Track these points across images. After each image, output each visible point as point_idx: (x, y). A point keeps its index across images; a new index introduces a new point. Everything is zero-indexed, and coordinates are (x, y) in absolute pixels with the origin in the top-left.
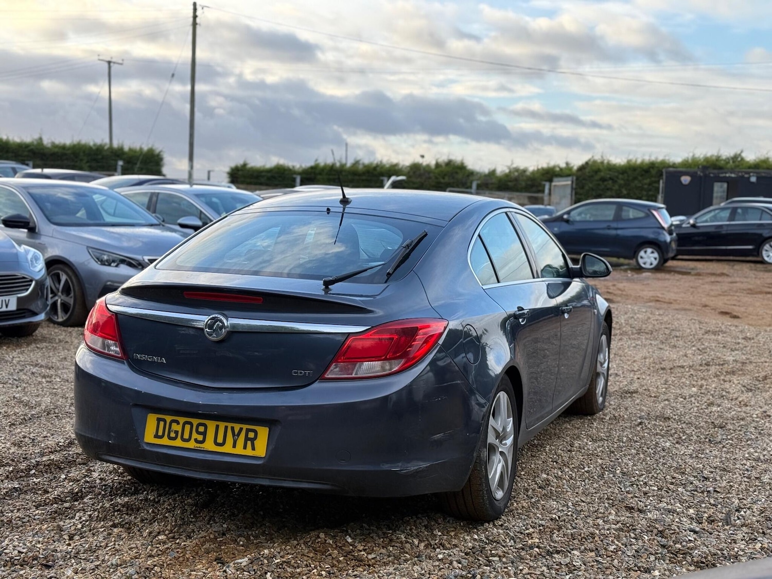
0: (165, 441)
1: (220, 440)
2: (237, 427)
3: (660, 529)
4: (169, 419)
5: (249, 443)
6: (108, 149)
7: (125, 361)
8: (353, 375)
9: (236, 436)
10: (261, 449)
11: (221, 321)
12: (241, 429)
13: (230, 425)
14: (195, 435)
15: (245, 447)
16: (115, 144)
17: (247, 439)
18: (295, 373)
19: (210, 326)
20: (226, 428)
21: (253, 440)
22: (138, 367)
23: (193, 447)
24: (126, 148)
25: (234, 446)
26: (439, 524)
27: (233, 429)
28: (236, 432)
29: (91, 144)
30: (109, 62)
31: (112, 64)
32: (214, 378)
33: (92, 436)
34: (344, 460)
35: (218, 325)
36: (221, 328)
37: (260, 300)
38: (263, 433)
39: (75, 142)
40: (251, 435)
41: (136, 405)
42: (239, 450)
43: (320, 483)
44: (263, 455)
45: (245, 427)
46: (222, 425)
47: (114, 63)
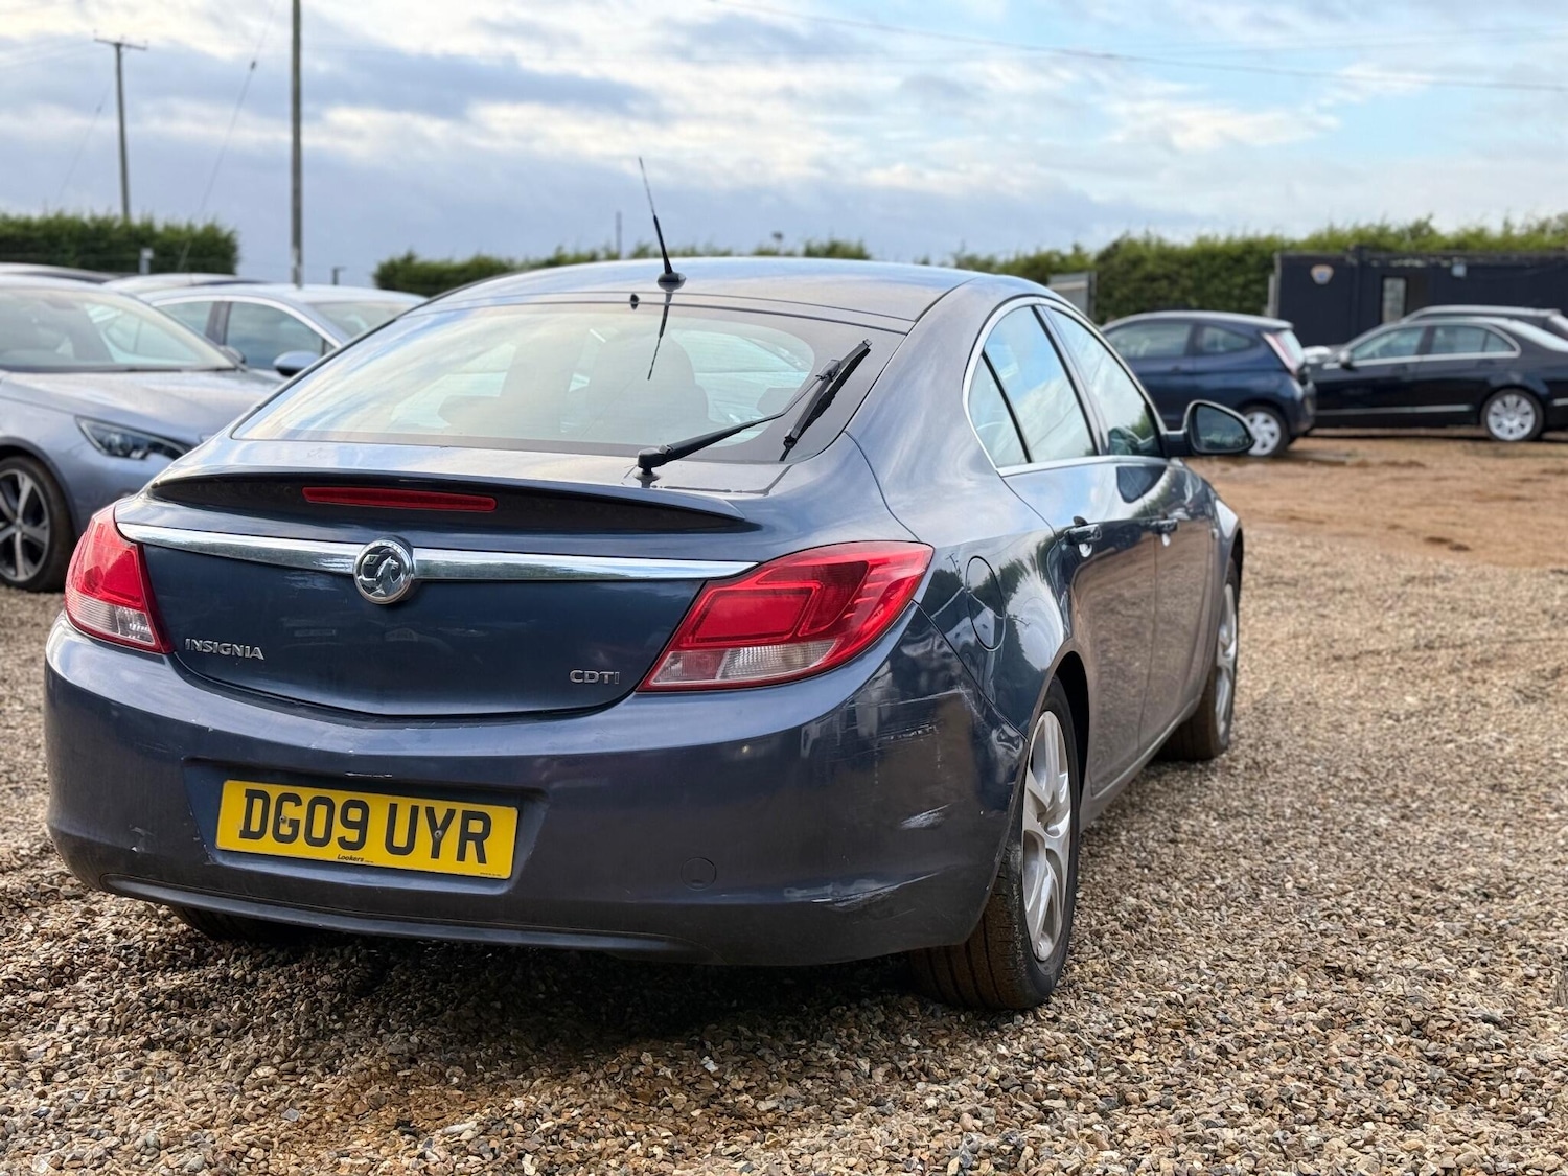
0: (267, 845)
1: (400, 840)
2: (441, 808)
3: (1417, 1019)
4: (275, 791)
5: (471, 846)
6: (120, 228)
7: (165, 658)
8: (718, 680)
9: (438, 829)
10: (500, 858)
11: (395, 556)
12: (451, 814)
13: (423, 804)
14: (339, 830)
15: (461, 856)
16: (136, 219)
17: (465, 835)
18: (577, 676)
19: (370, 570)
20: (415, 811)
21: (480, 839)
22: (195, 669)
23: (335, 859)
24: (159, 226)
25: (435, 854)
26: (912, 1020)
27: (430, 812)
28: (439, 821)
29: (86, 217)
30: (118, 46)
31: (123, 50)
32: (382, 693)
33: (91, 838)
34: (698, 881)
35: (389, 565)
36: (396, 573)
37: (488, 503)
38: (504, 820)
39: (51, 215)
40: (476, 827)
41: (194, 761)
42: (447, 863)
43: (645, 938)
44: (506, 875)
45: (460, 807)
46: (405, 804)
47: (129, 46)
